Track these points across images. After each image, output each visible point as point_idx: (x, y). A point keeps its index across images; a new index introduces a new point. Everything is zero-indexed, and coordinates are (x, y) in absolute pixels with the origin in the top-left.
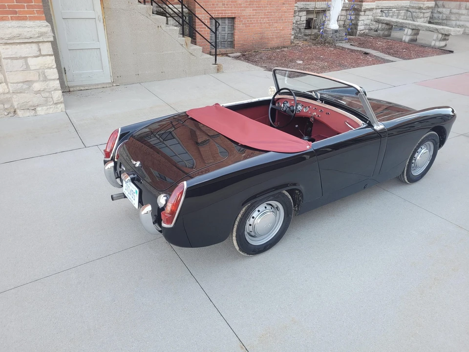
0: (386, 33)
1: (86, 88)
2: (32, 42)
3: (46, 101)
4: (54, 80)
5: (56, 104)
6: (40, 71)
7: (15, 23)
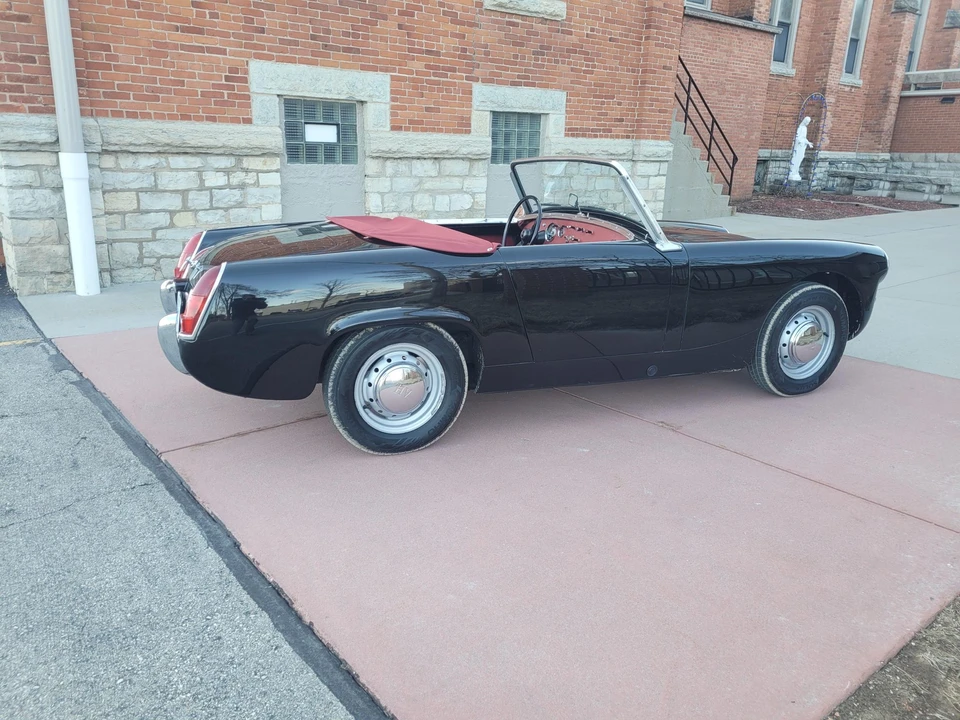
0: (847, 189)
2: (658, 161)
6: (655, 191)
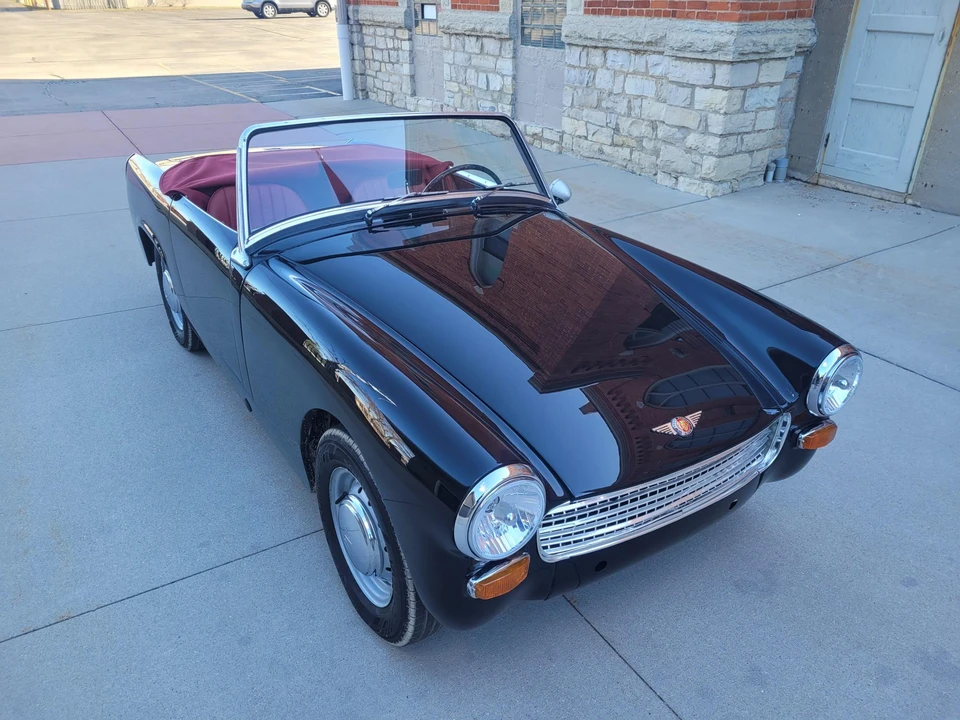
1: (849, 188)
2: (705, 60)
3: (695, 169)
4: (715, 135)
5: (704, 179)
6: (703, 114)
7: (696, 24)
